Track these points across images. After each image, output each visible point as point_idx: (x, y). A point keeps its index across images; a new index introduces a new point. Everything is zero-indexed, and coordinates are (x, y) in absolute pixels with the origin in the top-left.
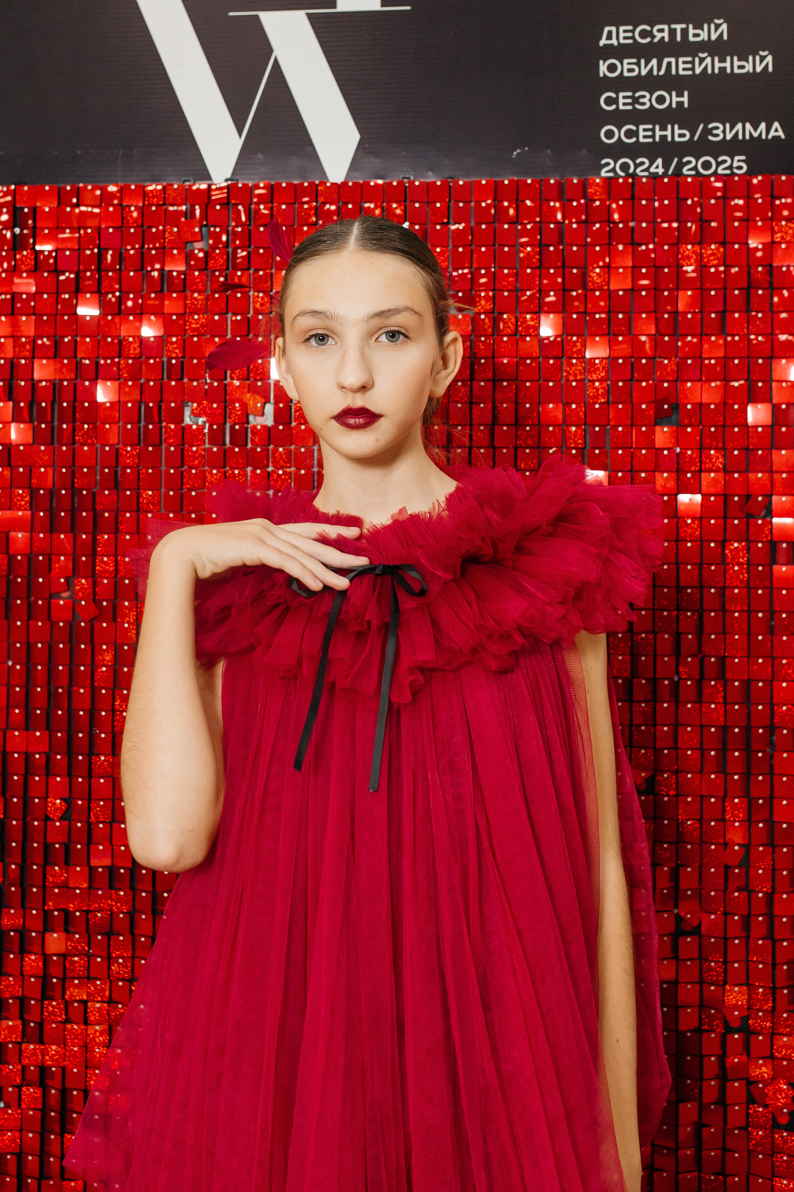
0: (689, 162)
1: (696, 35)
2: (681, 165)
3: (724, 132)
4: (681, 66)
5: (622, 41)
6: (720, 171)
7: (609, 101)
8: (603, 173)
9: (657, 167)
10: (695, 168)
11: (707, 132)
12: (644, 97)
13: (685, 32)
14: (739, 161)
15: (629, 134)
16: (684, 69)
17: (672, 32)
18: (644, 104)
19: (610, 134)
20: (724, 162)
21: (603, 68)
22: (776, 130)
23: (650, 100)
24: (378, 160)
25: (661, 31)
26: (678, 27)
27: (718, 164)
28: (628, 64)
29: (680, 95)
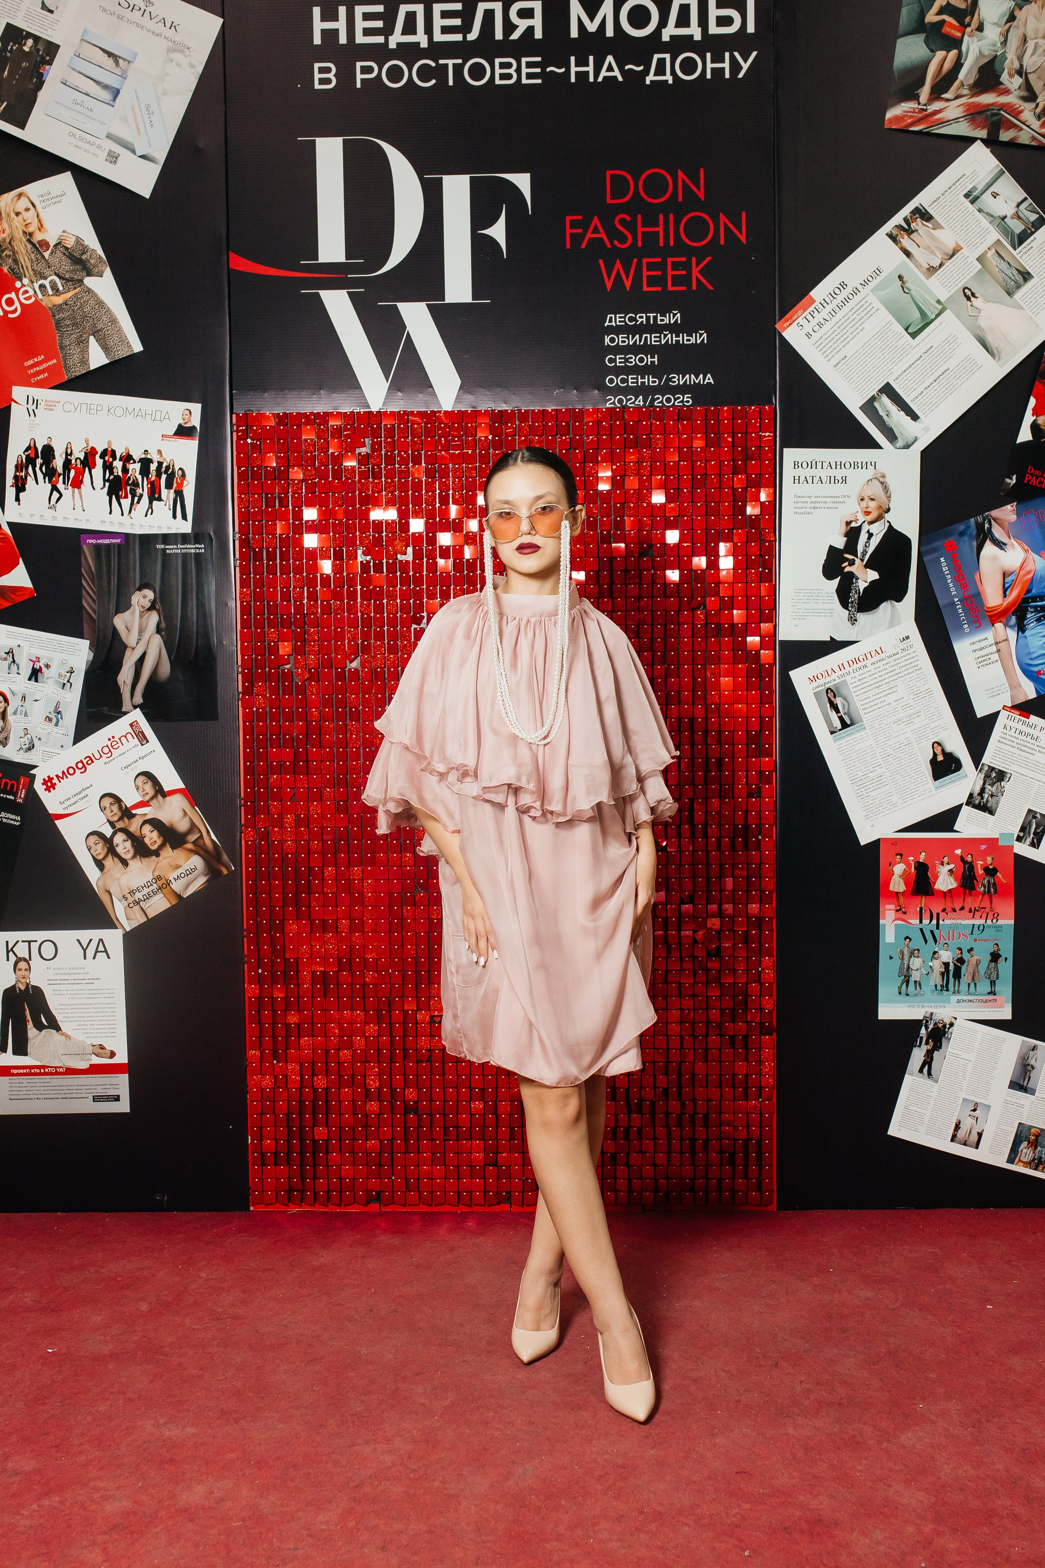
0: (658, 398)
1: (662, 320)
2: (653, 400)
3: (679, 380)
4: (653, 339)
5: (618, 324)
6: (676, 404)
7: (611, 360)
8: (608, 405)
9: (639, 401)
10: (662, 402)
11: (669, 380)
12: (632, 358)
13: (655, 318)
14: (687, 397)
15: (623, 381)
16: (655, 341)
17: (648, 318)
18: (632, 362)
19: (611, 381)
20: (679, 398)
21: (607, 340)
22: (709, 379)
23: (635, 360)
24: (472, 396)
25: (641, 317)
26: (652, 315)
27: (676, 399)
28: (622, 337)
29: (653, 357)
